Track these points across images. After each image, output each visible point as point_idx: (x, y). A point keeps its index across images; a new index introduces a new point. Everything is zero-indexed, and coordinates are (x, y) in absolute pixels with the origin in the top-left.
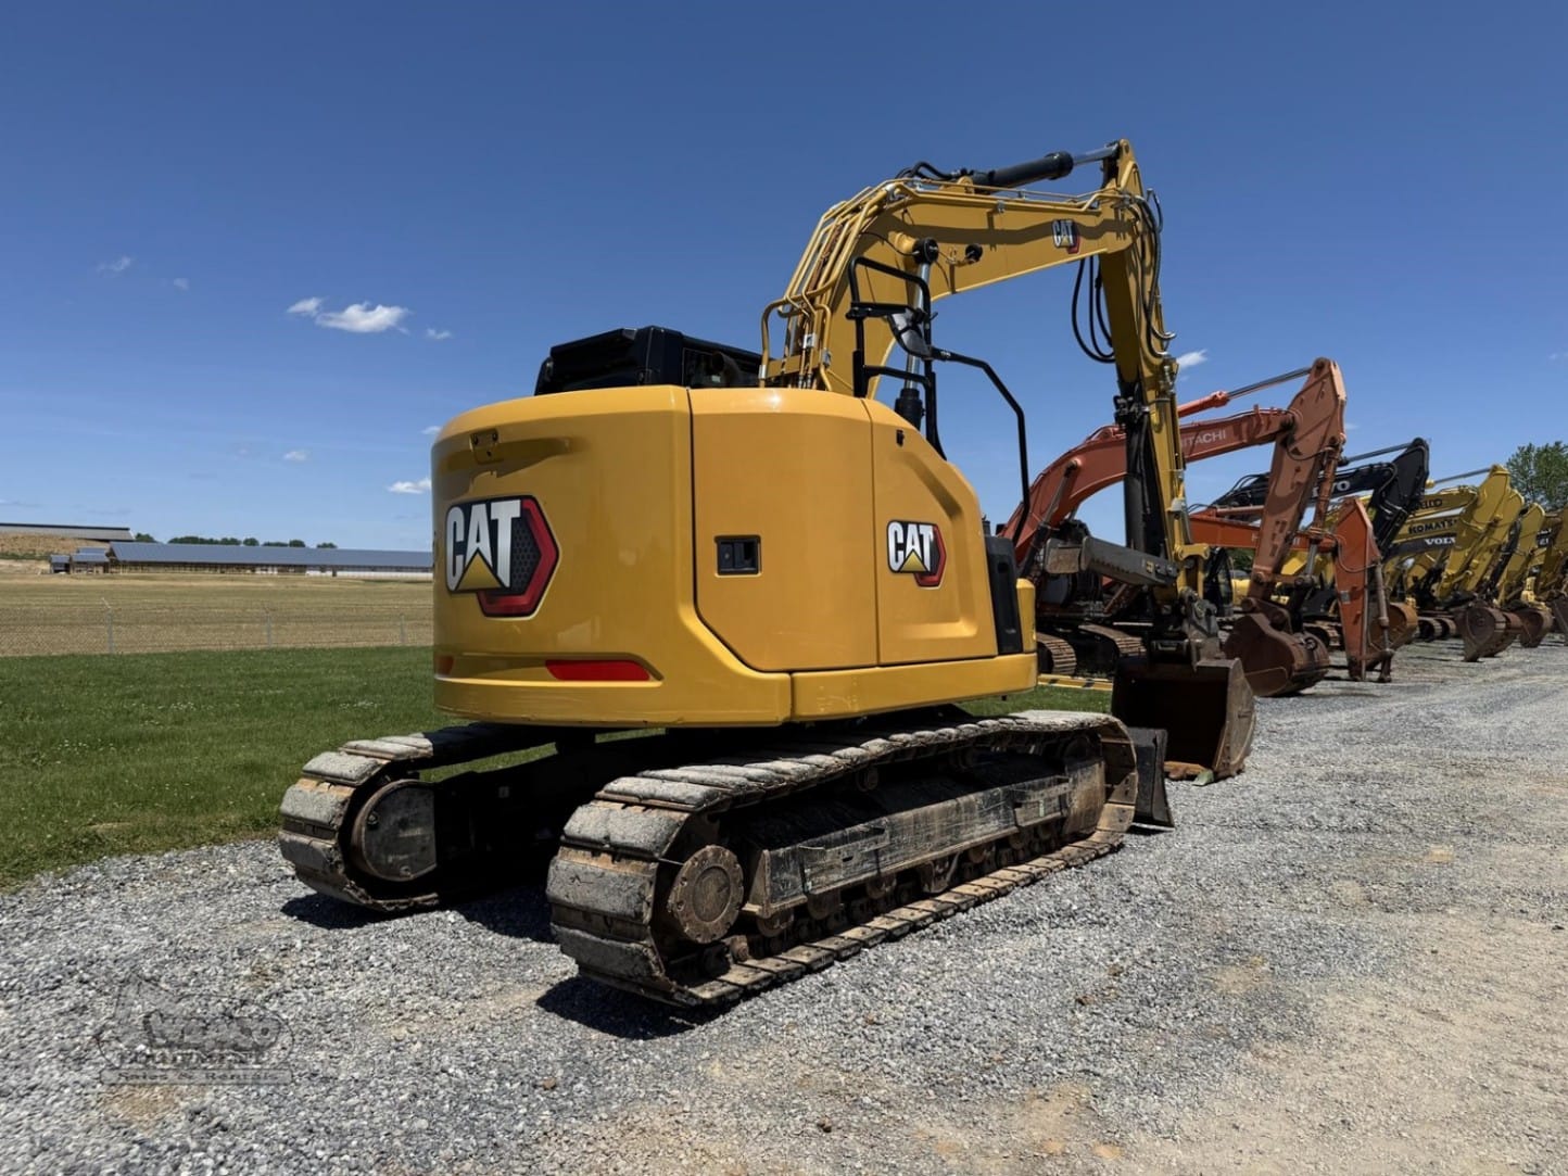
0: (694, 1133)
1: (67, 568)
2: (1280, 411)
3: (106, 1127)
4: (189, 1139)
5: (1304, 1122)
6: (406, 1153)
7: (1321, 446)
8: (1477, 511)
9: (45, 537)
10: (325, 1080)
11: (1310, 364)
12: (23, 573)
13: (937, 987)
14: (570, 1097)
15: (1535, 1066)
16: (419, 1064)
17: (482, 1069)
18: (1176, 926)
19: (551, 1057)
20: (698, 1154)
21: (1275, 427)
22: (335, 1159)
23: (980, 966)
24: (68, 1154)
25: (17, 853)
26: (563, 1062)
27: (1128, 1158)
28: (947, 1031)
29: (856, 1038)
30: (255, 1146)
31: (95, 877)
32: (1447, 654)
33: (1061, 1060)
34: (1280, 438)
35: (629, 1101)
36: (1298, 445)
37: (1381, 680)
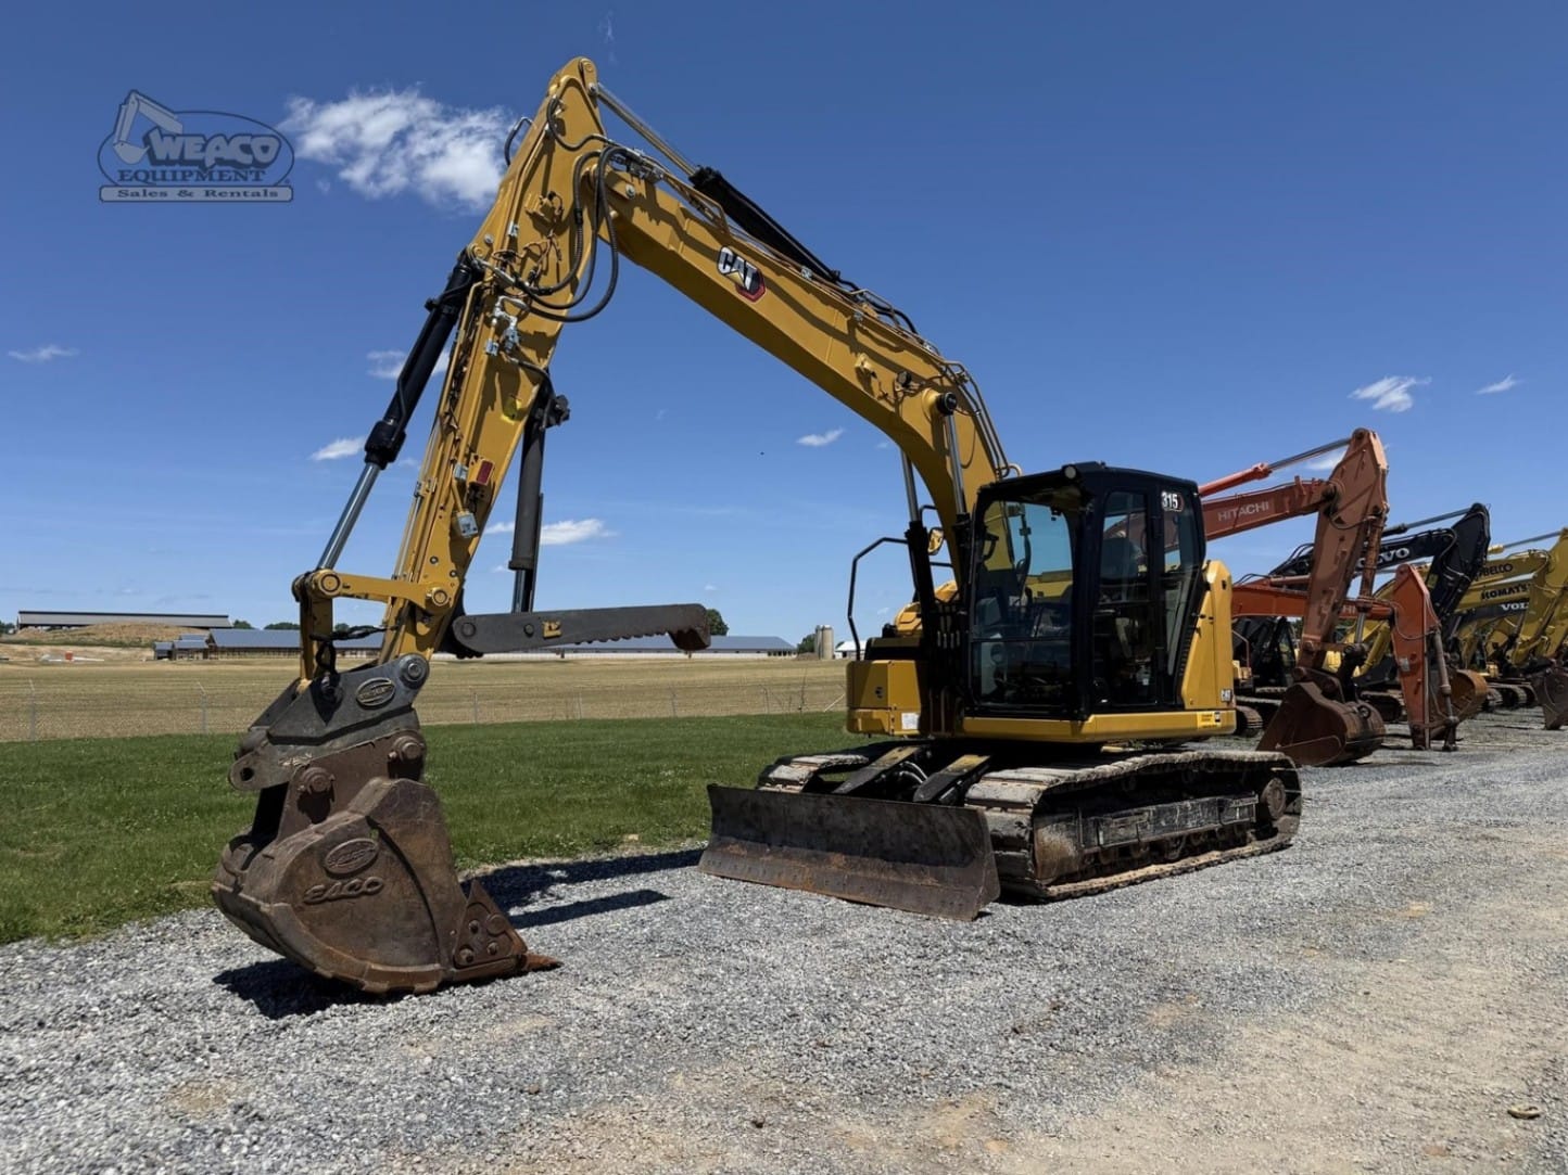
0: (646, 1127)
1: (170, 654)
2: (1321, 482)
3: (166, 1117)
4: (231, 1125)
5: (1181, 1127)
6: (406, 1138)
7: (1364, 515)
8: (1550, 575)
9: (151, 626)
10: (348, 1084)
11: (1349, 435)
12: (128, 661)
13: (889, 1018)
14: (550, 1100)
15: (1419, 1088)
16: (427, 1073)
17: (480, 1078)
18: (1129, 969)
19: (540, 1070)
20: (645, 1141)
21: (1317, 497)
22: (347, 1141)
23: (935, 1002)
24: (134, 1134)
25: (109, 906)
26: (550, 1073)
27: (1013, 1151)
28: (888, 1053)
29: (805, 1057)
30: (284, 1131)
31: (173, 926)
32: (1529, 723)
33: (981, 1075)
34: (1323, 508)
35: (598, 1103)
36: (1342, 515)
37: (1446, 749)
